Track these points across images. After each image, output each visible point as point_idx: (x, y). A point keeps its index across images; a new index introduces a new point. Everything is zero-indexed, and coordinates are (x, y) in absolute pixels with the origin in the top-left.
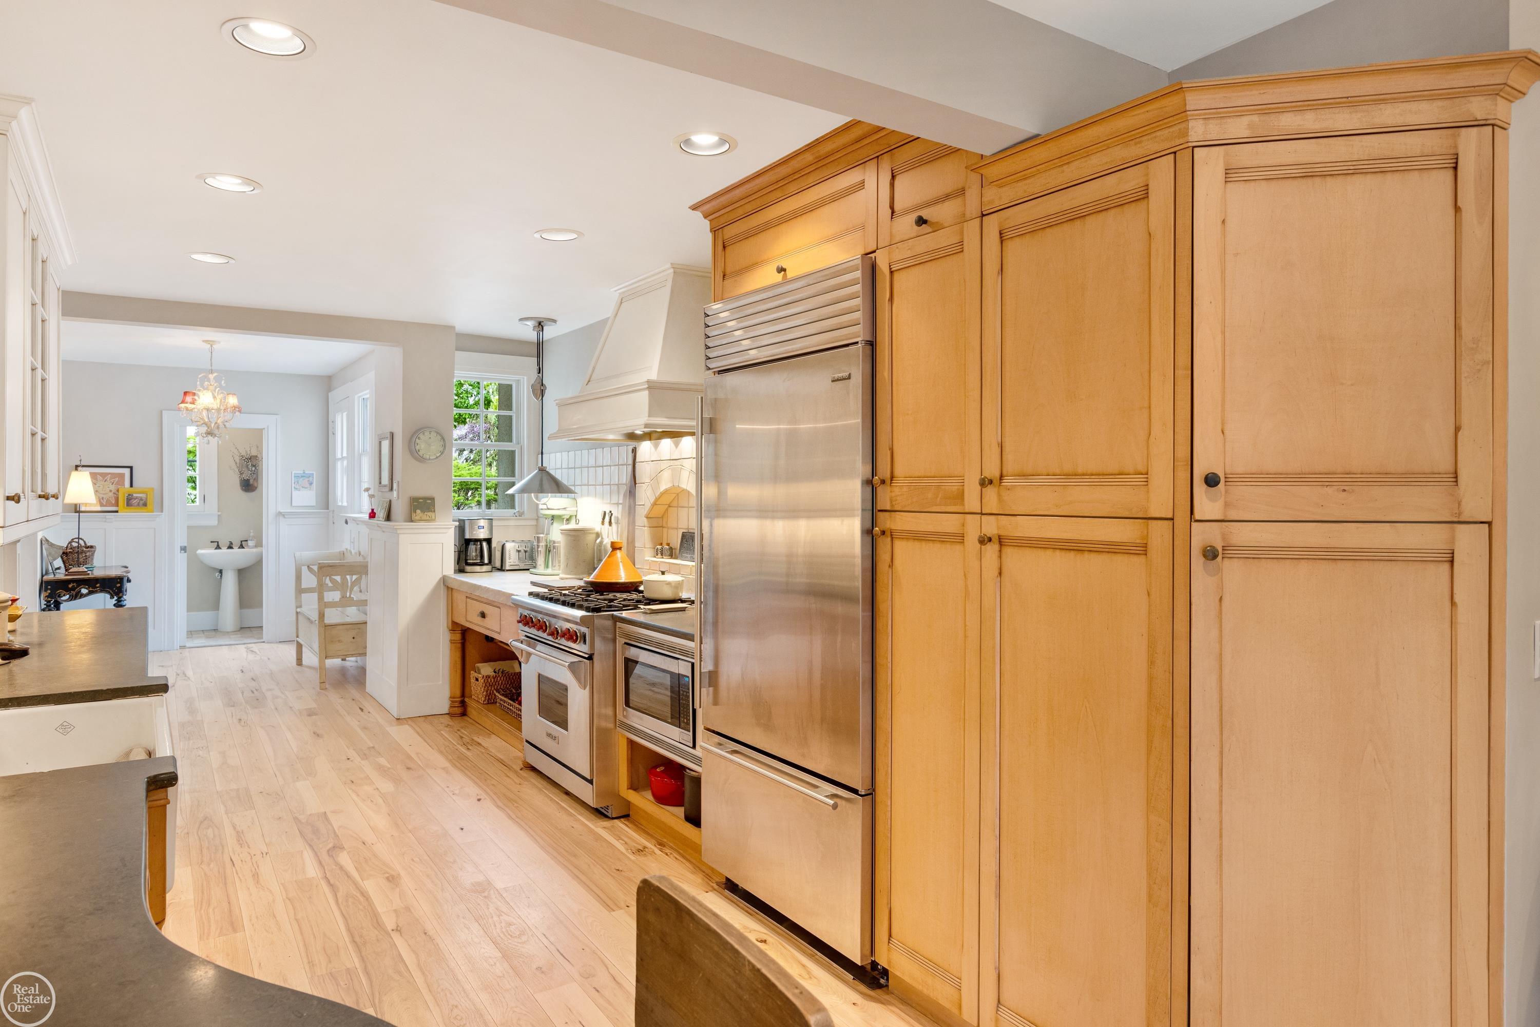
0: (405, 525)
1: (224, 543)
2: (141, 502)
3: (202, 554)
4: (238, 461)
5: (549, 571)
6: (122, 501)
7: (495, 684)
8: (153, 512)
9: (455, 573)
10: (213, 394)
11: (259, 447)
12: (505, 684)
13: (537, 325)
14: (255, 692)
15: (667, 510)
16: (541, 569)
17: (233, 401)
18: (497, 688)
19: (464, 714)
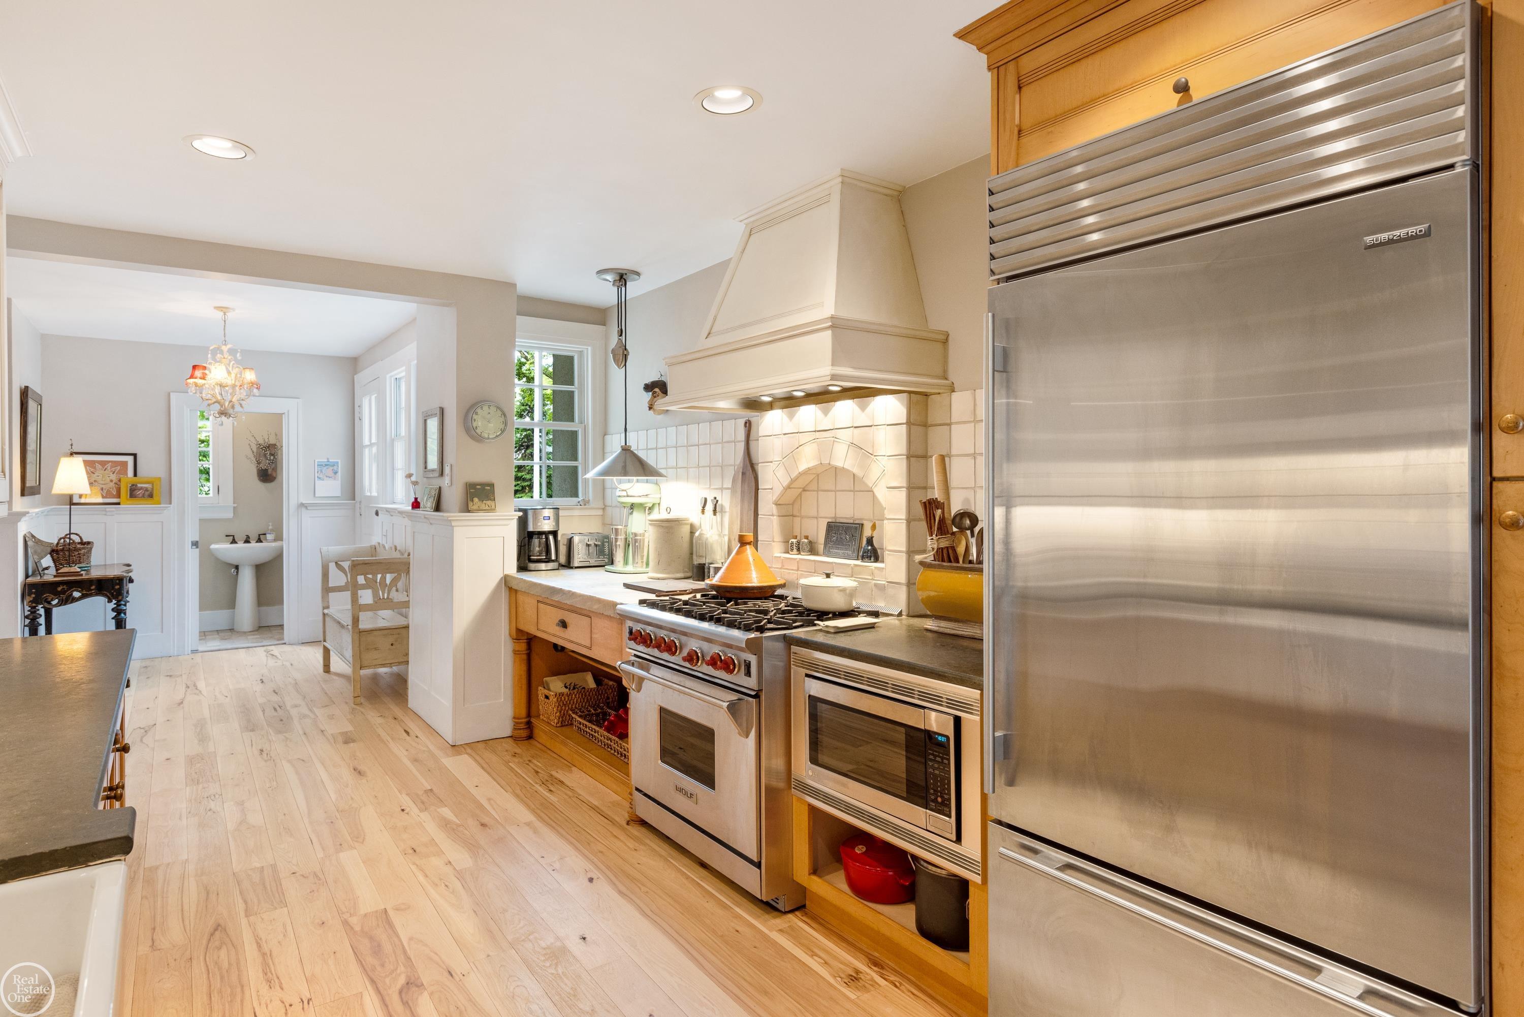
0: (459, 516)
1: (240, 536)
2: (147, 493)
3: (217, 549)
4: (255, 450)
5: (630, 568)
6: (124, 492)
7: (570, 703)
8: (160, 504)
9: (517, 572)
10: (227, 368)
11: (279, 436)
12: (581, 701)
13: (618, 278)
14: (278, 708)
15: (800, 494)
16: (619, 565)
17: (250, 376)
18: (572, 707)
19: (530, 737)
